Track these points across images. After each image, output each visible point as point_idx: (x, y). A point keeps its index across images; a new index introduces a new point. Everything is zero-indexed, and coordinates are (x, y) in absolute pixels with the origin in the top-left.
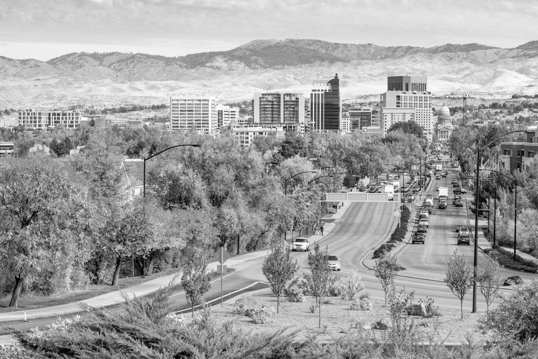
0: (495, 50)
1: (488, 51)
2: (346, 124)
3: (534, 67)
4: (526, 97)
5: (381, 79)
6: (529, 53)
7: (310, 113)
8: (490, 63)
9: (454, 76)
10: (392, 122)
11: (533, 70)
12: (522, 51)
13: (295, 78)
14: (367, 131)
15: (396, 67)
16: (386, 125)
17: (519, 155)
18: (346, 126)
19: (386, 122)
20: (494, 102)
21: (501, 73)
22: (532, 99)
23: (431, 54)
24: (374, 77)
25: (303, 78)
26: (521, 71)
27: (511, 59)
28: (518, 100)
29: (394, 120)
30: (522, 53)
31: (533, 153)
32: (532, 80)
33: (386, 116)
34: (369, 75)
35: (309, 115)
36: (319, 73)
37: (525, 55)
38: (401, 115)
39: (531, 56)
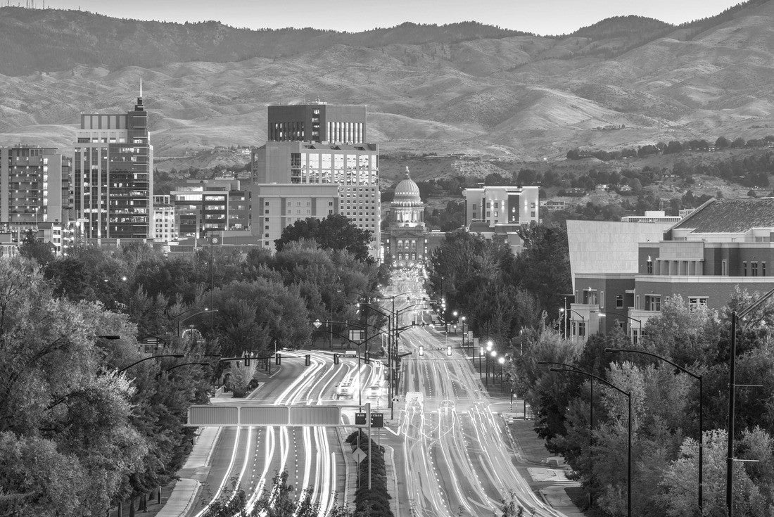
0: (521, 38)
1: (505, 42)
2: (163, 223)
3: (619, 82)
4: (601, 155)
5: (241, 111)
6: (606, 46)
7: (72, 197)
8: (511, 70)
9: (422, 104)
10: (283, 220)
11: (616, 88)
12: (588, 43)
13: (23, 108)
14: (219, 242)
15: (279, 79)
16: (267, 227)
17: (619, 303)
18: (164, 228)
19: (267, 219)
20: (524, 167)
21: (538, 96)
22: (614, 162)
23: (366, 49)
24: (224, 104)
25: (44, 107)
26: (586, 92)
27: (562, 62)
28: (582, 163)
29: (287, 216)
30: (587, 48)
31: (658, 299)
32: (613, 112)
33: (267, 204)
34: (213, 100)
35: (71, 201)
36: (86, 95)
37: (595, 53)
38: (304, 203)
39: (610, 55)
